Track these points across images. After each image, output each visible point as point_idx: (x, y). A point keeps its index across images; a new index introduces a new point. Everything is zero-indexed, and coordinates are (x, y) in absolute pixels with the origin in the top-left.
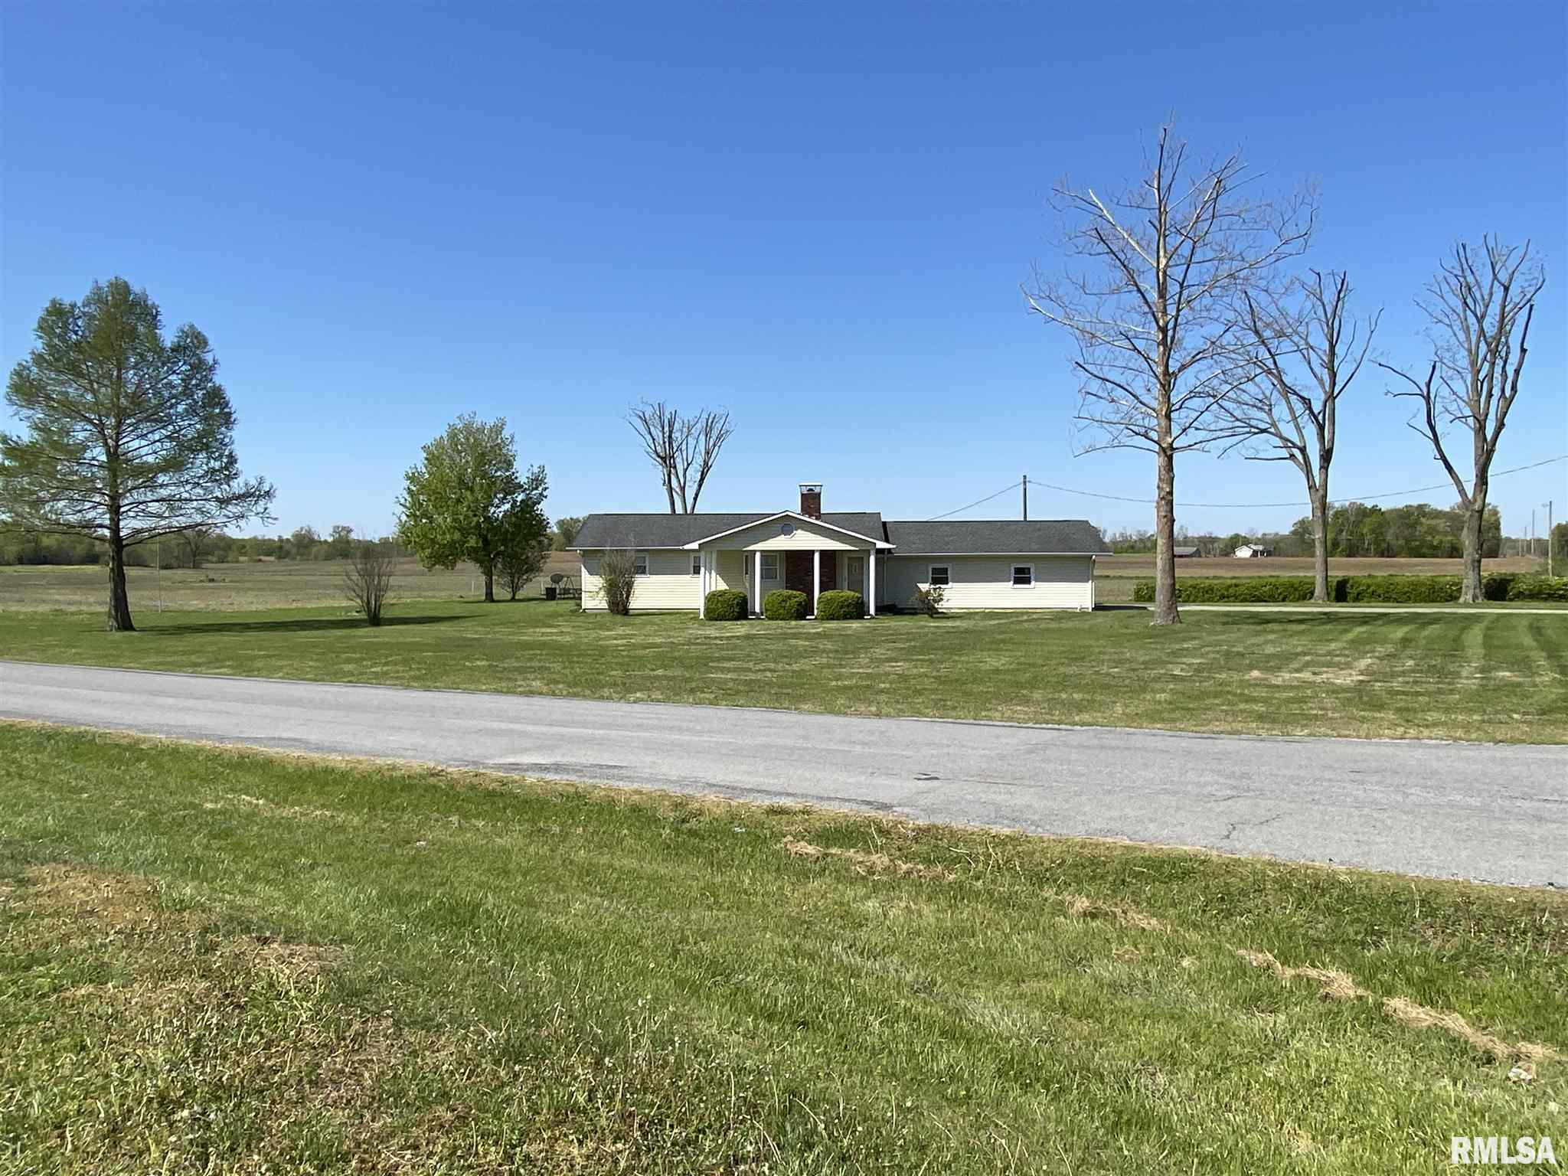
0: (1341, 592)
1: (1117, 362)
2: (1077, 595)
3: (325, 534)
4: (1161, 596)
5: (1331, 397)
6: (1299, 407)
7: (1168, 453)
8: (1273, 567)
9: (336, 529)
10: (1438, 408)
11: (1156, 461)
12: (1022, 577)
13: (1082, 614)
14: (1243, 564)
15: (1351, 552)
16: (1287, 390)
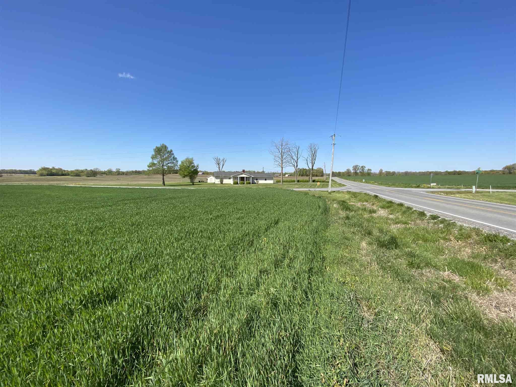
0: (298, 181)
1: (277, 159)
2: (271, 182)
3: (114, 170)
4: (281, 182)
5: (298, 160)
6: (294, 161)
7: (282, 168)
8: (291, 178)
9: (117, 169)
10: (308, 161)
11: (281, 169)
12: (266, 180)
13: (272, 184)
14: (286, 177)
15: (302, 176)
16: (293, 159)
